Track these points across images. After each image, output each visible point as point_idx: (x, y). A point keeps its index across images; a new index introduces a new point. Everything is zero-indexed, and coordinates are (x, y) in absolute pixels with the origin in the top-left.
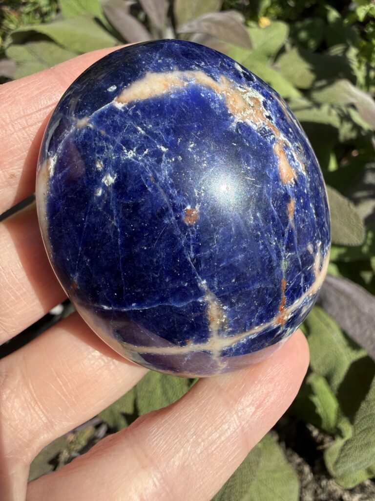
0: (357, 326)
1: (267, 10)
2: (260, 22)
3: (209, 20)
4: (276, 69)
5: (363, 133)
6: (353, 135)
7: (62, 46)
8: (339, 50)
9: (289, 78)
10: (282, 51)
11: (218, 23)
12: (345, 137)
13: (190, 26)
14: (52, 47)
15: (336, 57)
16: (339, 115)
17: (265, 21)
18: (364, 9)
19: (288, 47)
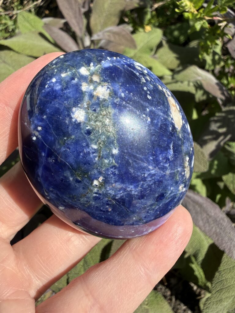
0: (207, 224)
1: (150, 20)
2: (145, 29)
3: (109, 31)
4: (155, 58)
5: (211, 96)
6: (204, 98)
7: (17, 52)
8: (195, 44)
9: (164, 64)
10: (160, 46)
11: (115, 33)
12: (199, 99)
13: (98, 36)
14: (12, 53)
15: (194, 48)
16: (195, 86)
17: (148, 28)
18: (200, 24)
19: (164, 43)
